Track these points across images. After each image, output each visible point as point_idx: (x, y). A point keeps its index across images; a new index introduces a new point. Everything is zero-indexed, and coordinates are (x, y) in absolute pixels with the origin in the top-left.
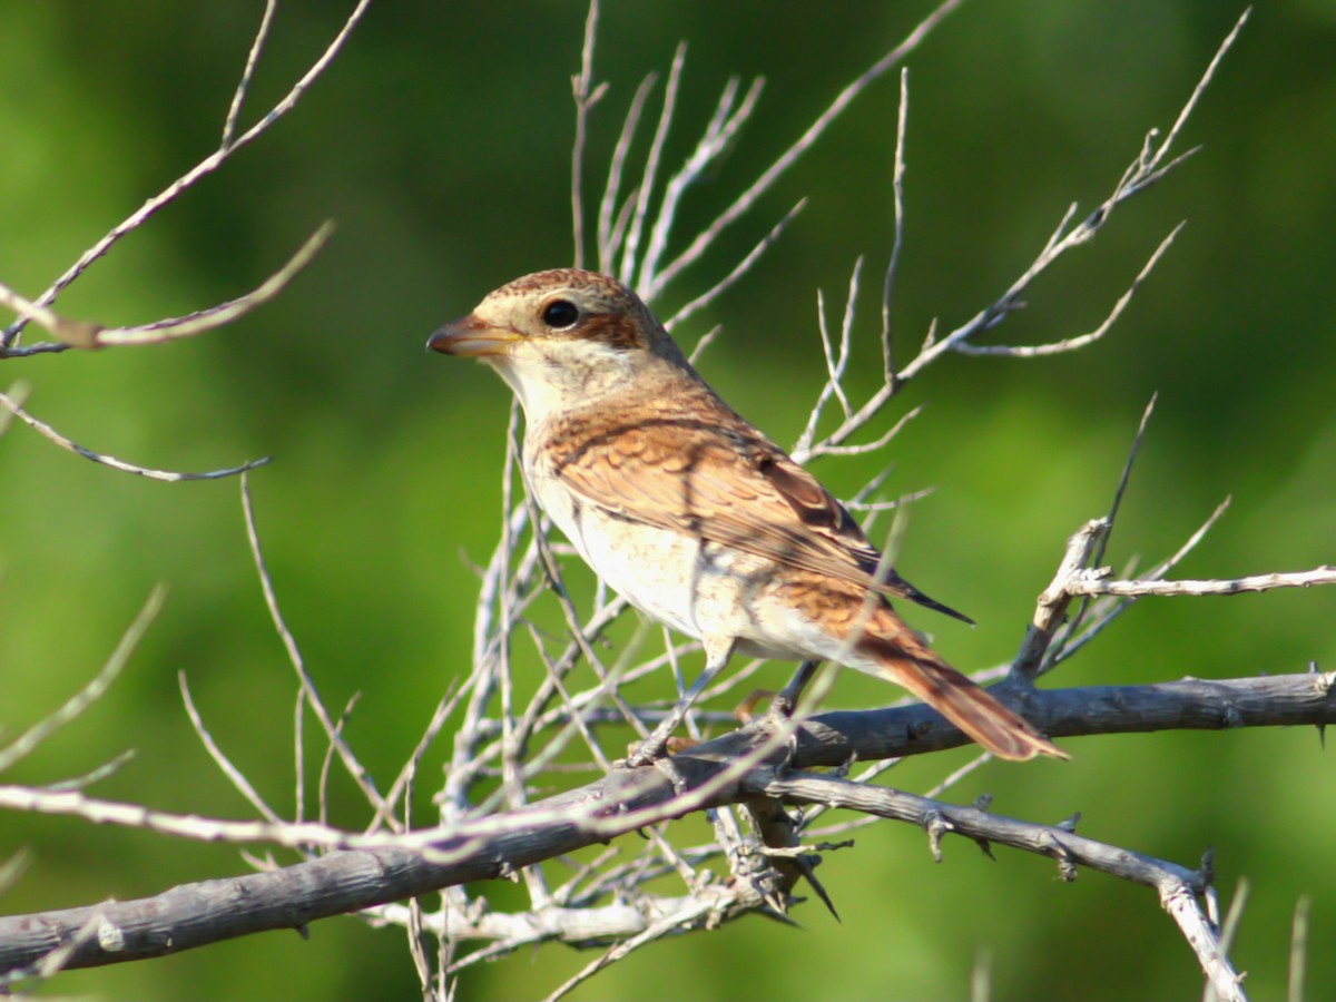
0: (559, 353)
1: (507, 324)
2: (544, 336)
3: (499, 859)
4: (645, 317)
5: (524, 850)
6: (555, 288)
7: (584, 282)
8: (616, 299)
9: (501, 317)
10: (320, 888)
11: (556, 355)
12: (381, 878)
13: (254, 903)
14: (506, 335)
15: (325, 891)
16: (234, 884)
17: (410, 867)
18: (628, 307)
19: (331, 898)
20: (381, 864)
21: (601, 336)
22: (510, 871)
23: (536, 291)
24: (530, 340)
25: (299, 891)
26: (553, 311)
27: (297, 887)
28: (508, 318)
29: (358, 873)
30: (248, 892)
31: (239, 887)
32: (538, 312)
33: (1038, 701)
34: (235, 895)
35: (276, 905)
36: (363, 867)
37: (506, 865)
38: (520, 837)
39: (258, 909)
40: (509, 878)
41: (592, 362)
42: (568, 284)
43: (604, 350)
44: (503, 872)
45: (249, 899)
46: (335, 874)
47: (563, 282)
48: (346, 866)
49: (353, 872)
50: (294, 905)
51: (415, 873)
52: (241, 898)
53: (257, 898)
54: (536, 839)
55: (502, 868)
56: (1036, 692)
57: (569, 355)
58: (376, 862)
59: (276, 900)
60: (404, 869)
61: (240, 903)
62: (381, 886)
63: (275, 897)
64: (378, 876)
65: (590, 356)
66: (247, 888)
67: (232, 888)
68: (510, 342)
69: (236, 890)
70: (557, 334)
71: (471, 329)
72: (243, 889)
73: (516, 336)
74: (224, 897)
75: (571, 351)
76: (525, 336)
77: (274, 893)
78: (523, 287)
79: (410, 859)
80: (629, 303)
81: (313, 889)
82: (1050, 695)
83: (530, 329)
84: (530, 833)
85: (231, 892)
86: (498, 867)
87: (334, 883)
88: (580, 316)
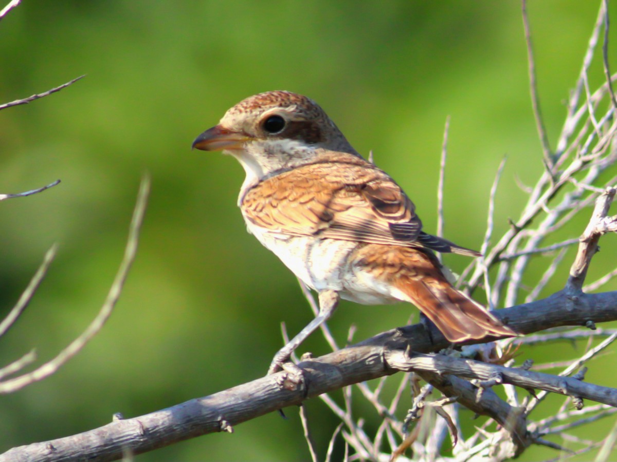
0: (273, 148)
1: (241, 131)
2: (265, 137)
3: (219, 419)
4: (326, 122)
5: (237, 413)
6: (270, 107)
7: (288, 103)
8: (308, 112)
9: (237, 126)
10: (102, 444)
11: (271, 149)
12: (142, 435)
13: (59, 455)
14: (240, 138)
15: (106, 445)
16: (47, 445)
17: (161, 427)
18: (316, 116)
19: (109, 450)
20: (142, 427)
21: (299, 136)
22: (226, 426)
23: (259, 109)
24: (256, 140)
25: (89, 446)
26: (270, 121)
27: (87, 444)
28: (241, 127)
29: (127, 433)
30: (55, 449)
31: (49, 446)
32: (260, 122)
33: (584, 301)
34: (46, 451)
35: (73, 456)
36: (130, 429)
37: (224, 422)
38: (233, 405)
39: (61, 459)
40: (226, 430)
41: (292, 152)
42: (278, 104)
43: (300, 145)
44: (222, 427)
45: (56, 453)
46: (112, 434)
47: (274, 103)
48: (120, 429)
49: (124, 433)
50: (86, 456)
51: (165, 431)
52: (50, 453)
53: (61, 452)
54: (245, 405)
55: (222, 424)
56: (583, 295)
57: (279, 148)
58: (139, 425)
59: (73, 453)
60: (157, 429)
61: (50, 456)
62: (142, 440)
63: (73, 451)
64: (140, 434)
65: (292, 149)
66: (55, 447)
67: (45, 447)
68: (243, 142)
69: (47, 448)
70: (272, 136)
71: (219, 134)
72: (52, 447)
73: (247, 138)
74: (39, 453)
75: (280, 146)
76: (252, 137)
77: (73, 449)
78: (250, 107)
79: (160, 423)
80: (316, 114)
81: (98, 444)
82: (593, 296)
83: (256, 133)
84: (240, 402)
85: (44, 450)
86: (220, 423)
87: (112, 440)
88: (286, 124)
